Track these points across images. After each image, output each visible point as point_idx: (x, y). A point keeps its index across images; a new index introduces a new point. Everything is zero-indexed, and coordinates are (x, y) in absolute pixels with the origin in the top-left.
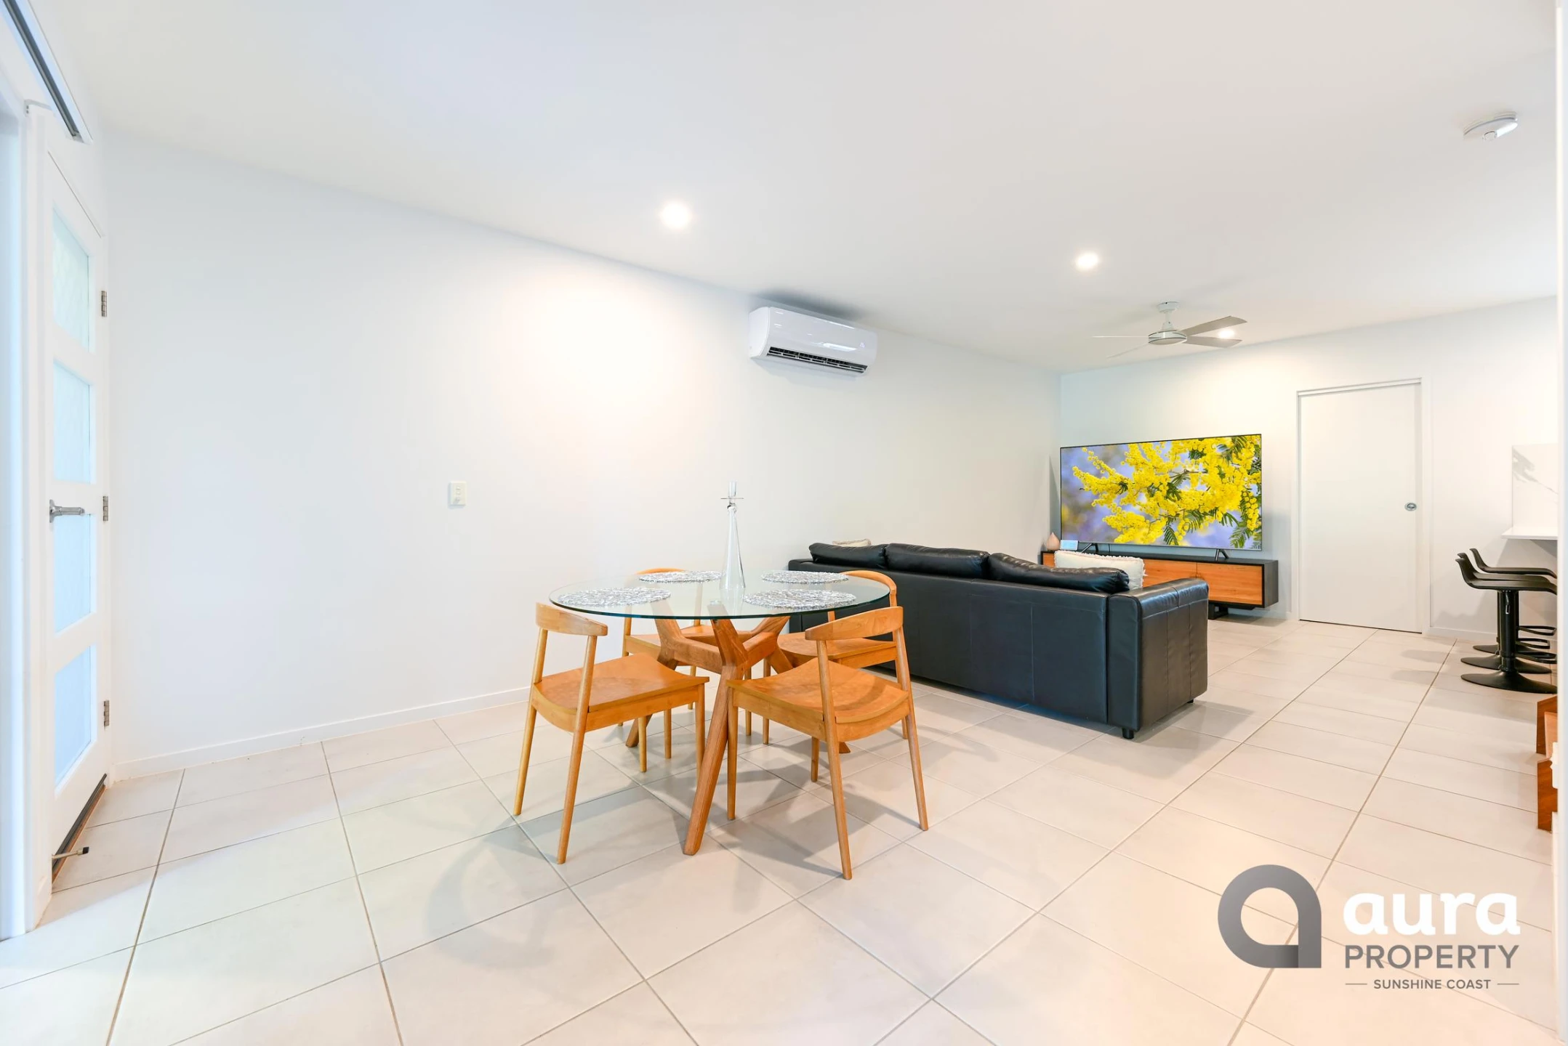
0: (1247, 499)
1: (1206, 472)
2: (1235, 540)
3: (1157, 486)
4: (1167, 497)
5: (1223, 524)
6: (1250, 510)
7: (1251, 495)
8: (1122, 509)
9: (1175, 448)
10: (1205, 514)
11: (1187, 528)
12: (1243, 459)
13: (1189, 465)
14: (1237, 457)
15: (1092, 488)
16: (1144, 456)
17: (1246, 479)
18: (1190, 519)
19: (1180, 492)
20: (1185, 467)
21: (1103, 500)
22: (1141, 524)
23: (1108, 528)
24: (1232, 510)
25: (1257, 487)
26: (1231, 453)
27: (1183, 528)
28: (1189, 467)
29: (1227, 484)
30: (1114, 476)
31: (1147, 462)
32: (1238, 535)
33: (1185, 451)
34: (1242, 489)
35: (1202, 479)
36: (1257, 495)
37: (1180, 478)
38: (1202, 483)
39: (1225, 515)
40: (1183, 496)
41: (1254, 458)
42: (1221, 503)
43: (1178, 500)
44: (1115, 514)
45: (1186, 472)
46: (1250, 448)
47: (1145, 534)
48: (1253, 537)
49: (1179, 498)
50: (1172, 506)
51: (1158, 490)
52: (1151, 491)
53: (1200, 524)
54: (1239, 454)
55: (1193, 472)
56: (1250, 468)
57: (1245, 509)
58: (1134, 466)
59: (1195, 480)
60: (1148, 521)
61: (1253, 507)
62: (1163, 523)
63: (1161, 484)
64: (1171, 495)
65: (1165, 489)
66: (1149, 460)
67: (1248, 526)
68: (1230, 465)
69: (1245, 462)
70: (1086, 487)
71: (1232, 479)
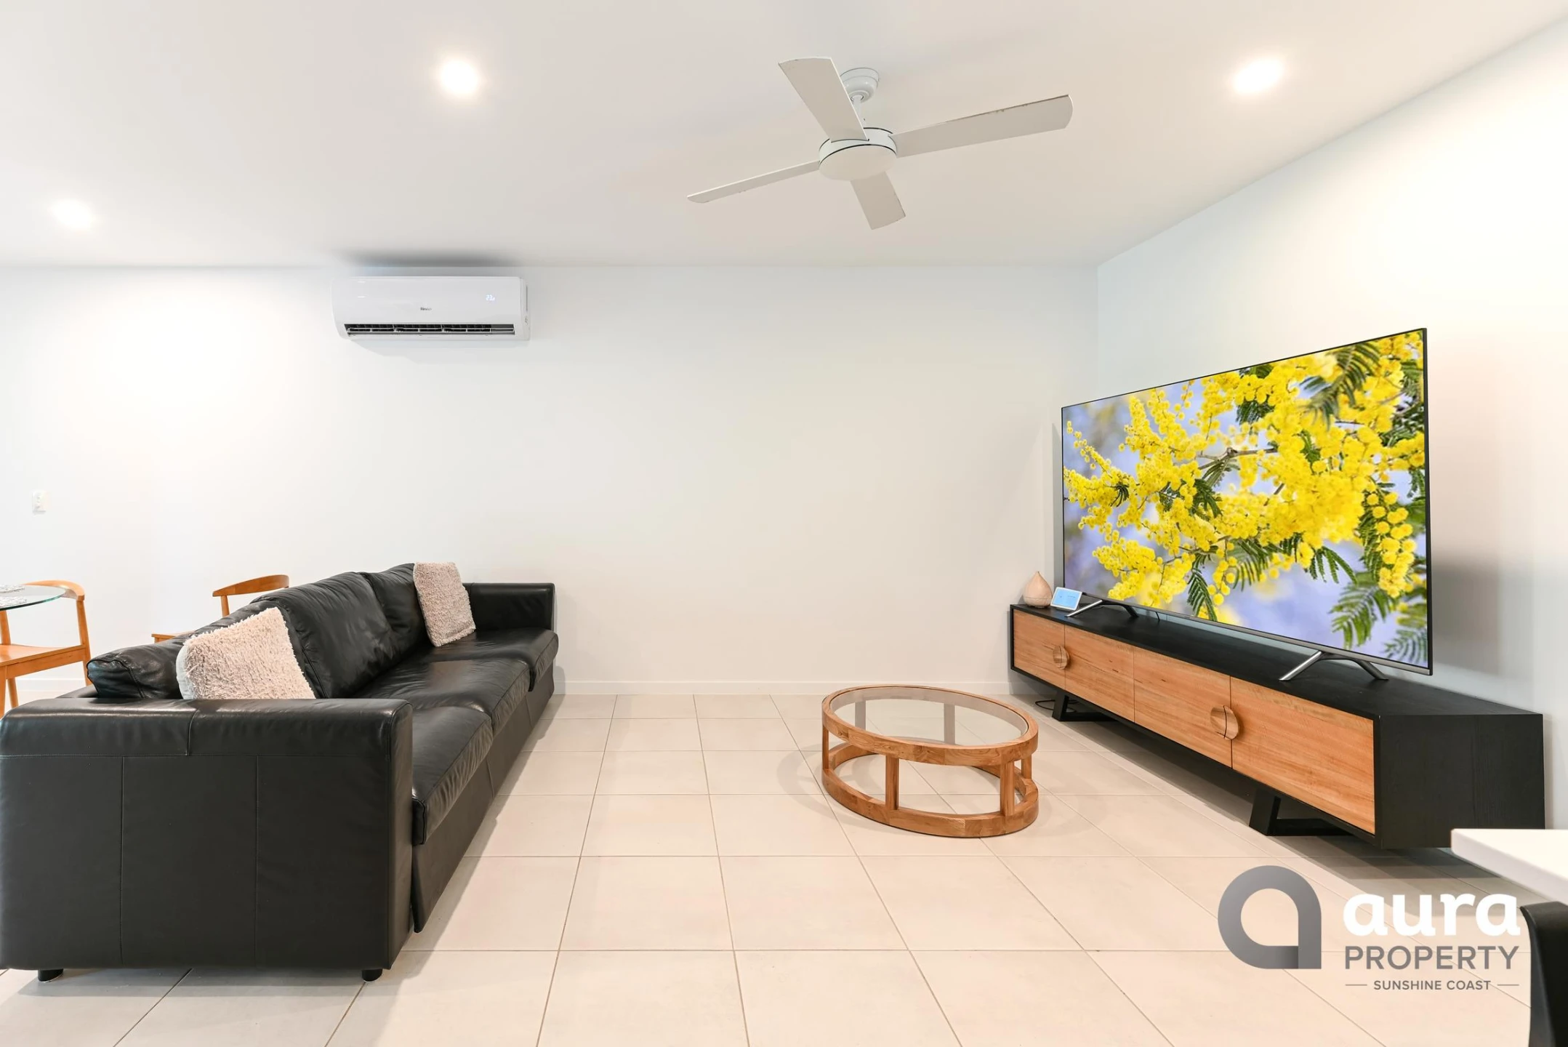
0: (1378, 512)
1: (1274, 448)
2: (1345, 618)
3: (1175, 489)
4: (1193, 511)
5: (1315, 577)
6: (1387, 540)
7: (1390, 500)
8: (1121, 535)
9: (1210, 404)
10: (1272, 548)
11: (1232, 578)
12: (1369, 406)
13: (1237, 436)
14: (1352, 403)
15: (1079, 496)
16: (1154, 427)
17: (1377, 459)
18: (1239, 559)
19: (1219, 499)
20: (1229, 443)
21: (1094, 517)
22: (1149, 564)
23: (1101, 568)
24: (1338, 541)
25: (1410, 478)
26: (1335, 395)
27: (1224, 578)
28: (1237, 442)
29: (1325, 475)
30: (1109, 472)
31: (1160, 441)
32: (1352, 605)
33: (1230, 407)
34: (1364, 484)
35: (1265, 465)
36: (1409, 501)
37: (1218, 468)
38: (1264, 477)
39: (1319, 553)
40: (1224, 507)
41: (1404, 400)
42: (1310, 522)
43: (1215, 516)
44: (1109, 544)
45: (1232, 453)
46: (1388, 374)
47: (1155, 586)
48: (1395, 616)
49: (1217, 512)
50: (1205, 530)
51: (1179, 495)
52: (1166, 498)
53: (1259, 572)
54: (1357, 394)
55: (1245, 453)
56: (1387, 427)
57: (1372, 537)
58: (1138, 451)
59: (1249, 471)
60: (1160, 559)
61: (1399, 533)
62: (1184, 567)
63: (1184, 483)
64: (1200, 506)
65: (1189, 492)
66: (1162, 436)
67: (1383, 584)
68: (1334, 425)
69: (1375, 413)
71: (1337, 460)
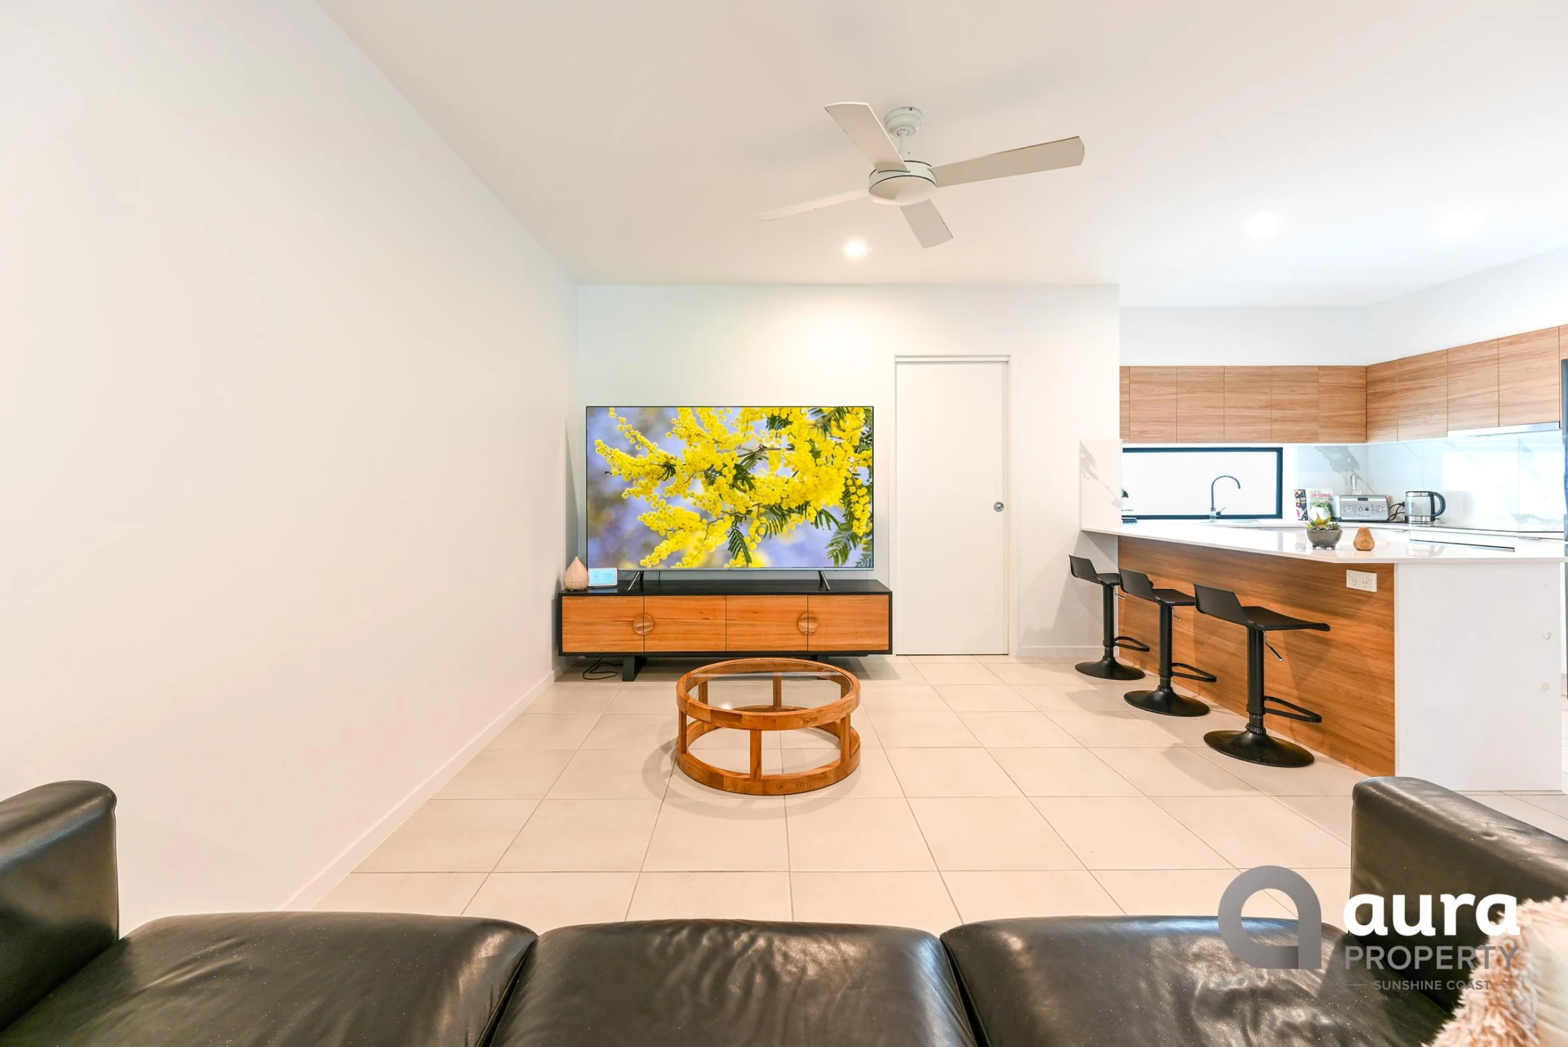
0: (852, 489)
1: (792, 448)
2: (834, 550)
3: (718, 469)
4: (733, 486)
5: (817, 527)
6: (857, 505)
7: (858, 483)
8: (668, 503)
9: (746, 414)
10: (790, 511)
11: (762, 531)
12: (847, 430)
13: (767, 438)
14: (839, 427)
15: (623, 471)
16: (701, 424)
17: (852, 460)
18: (768, 519)
19: (753, 478)
20: (761, 441)
21: (639, 489)
22: (695, 524)
23: (646, 530)
24: (831, 505)
25: (868, 472)
26: (829, 420)
27: (757, 531)
28: (767, 442)
29: (823, 467)
30: (655, 453)
31: (705, 433)
32: (838, 542)
33: (762, 418)
34: (845, 473)
35: (786, 458)
36: (868, 484)
37: (752, 457)
38: (786, 466)
39: (820, 513)
40: (757, 484)
41: (864, 429)
42: (815, 495)
43: (750, 490)
44: (656, 510)
45: (763, 449)
46: (857, 414)
47: (701, 541)
48: (861, 546)
49: (752, 487)
50: (742, 499)
51: (721, 474)
52: (710, 476)
53: (782, 526)
54: (841, 422)
55: (773, 449)
56: (857, 443)
57: (850, 503)
58: (685, 440)
59: (776, 461)
60: (705, 521)
61: (863, 501)
62: (727, 524)
63: (725, 466)
64: (739, 483)
65: (730, 473)
66: (707, 431)
67: (855, 529)
68: (828, 438)
69: (851, 435)
70: (614, 470)
71: (830, 459)
